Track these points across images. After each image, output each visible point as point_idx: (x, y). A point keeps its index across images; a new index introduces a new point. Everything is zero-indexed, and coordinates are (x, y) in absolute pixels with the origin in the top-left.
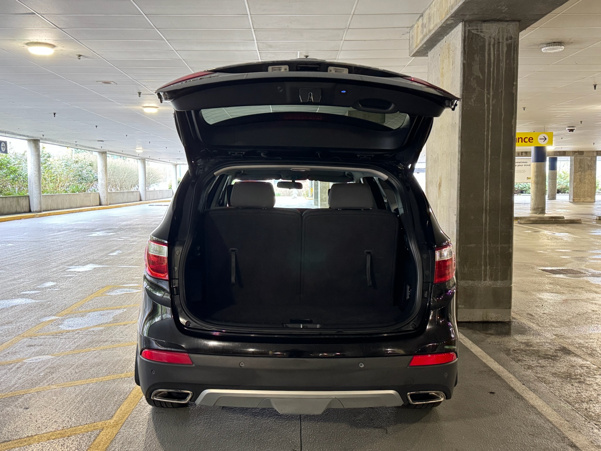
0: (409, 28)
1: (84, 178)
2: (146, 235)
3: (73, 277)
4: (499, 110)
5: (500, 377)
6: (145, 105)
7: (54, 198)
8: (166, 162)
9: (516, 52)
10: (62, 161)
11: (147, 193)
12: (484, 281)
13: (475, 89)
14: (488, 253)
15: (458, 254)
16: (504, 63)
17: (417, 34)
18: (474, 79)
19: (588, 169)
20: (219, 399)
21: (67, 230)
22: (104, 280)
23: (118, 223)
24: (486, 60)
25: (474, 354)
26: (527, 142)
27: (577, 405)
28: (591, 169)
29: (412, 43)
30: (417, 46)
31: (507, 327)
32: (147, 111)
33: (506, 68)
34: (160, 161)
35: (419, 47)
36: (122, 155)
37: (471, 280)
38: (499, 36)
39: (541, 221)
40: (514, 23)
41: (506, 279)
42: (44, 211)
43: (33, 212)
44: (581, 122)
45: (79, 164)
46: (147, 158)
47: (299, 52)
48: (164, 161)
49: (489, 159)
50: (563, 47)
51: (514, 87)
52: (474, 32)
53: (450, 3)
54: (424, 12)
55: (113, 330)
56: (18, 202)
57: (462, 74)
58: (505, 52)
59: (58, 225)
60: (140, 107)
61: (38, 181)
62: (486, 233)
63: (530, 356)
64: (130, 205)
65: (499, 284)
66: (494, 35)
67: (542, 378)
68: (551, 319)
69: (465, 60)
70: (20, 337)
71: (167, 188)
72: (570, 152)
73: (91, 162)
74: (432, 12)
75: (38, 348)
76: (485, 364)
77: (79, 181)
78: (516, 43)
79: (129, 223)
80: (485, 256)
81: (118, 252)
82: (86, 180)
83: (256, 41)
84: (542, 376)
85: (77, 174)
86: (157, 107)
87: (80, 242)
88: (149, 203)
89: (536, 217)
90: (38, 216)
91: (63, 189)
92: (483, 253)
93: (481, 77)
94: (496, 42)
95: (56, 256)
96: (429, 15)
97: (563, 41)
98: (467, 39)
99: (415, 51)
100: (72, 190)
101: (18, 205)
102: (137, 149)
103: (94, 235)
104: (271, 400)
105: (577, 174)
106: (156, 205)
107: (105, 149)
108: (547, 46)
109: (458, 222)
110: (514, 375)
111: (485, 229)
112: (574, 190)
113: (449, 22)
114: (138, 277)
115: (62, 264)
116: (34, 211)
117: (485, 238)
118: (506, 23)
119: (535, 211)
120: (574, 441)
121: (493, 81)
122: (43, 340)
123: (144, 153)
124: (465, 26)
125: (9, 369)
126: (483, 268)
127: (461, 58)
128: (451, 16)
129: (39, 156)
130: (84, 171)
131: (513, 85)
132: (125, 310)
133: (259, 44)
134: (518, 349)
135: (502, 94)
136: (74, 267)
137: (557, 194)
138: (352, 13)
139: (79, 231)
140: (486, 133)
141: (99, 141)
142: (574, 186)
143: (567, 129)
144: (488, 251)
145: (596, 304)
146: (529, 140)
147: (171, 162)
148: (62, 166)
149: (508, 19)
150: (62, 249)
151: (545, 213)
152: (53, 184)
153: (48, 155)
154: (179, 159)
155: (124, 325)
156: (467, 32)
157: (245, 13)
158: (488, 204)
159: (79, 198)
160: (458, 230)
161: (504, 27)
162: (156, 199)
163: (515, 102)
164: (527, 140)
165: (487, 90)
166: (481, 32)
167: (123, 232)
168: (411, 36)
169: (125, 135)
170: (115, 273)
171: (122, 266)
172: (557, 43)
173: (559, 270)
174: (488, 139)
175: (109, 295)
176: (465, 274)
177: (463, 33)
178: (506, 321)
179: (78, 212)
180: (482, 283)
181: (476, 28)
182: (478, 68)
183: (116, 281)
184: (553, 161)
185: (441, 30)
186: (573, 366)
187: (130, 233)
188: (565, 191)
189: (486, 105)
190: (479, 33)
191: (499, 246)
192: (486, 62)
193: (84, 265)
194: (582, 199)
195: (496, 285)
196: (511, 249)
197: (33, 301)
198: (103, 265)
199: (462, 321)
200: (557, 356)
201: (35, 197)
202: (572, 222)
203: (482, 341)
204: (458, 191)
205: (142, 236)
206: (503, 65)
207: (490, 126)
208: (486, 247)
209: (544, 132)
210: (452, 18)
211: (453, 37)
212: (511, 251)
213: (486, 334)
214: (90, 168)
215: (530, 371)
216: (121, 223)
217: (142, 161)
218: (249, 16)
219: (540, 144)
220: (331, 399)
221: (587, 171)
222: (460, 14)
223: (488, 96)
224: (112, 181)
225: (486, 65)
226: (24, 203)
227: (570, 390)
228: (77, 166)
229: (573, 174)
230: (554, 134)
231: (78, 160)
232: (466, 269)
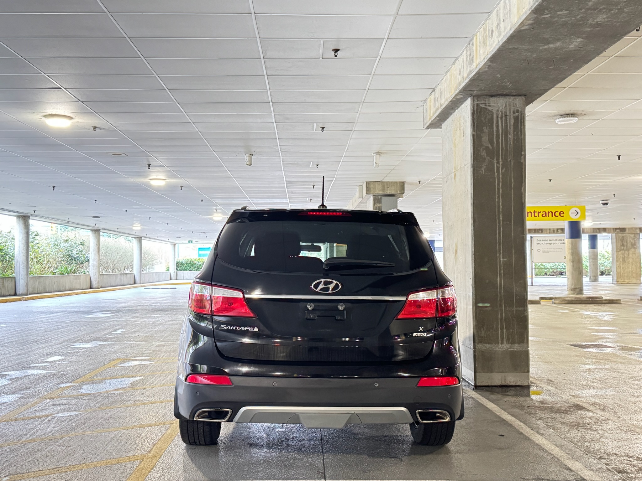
0: (423, 102)
1: (74, 259)
2: (147, 316)
3: (79, 352)
4: (508, 178)
5: (511, 425)
6: (152, 177)
7: (42, 280)
8: (164, 241)
9: (522, 124)
10: (51, 240)
11: (142, 275)
12: (501, 344)
13: (485, 159)
14: (504, 316)
15: (475, 318)
16: (512, 134)
17: (430, 107)
18: (483, 149)
19: (632, 248)
20: (255, 415)
21: (60, 312)
22: (113, 354)
23: (115, 305)
24: (495, 132)
25: (489, 409)
26: (558, 216)
27: (579, 444)
28: (634, 248)
29: (426, 115)
30: (430, 119)
31: (526, 392)
32: (154, 183)
33: (514, 139)
34: (157, 240)
35: (432, 119)
36: (117, 233)
37: (489, 344)
38: (506, 109)
39: (576, 300)
40: (520, 98)
41: (523, 342)
42: (30, 294)
43: (19, 295)
44: (614, 195)
45: (70, 243)
46: (143, 237)
47: (315, 124)
48: (162, 240)
49: (501, 225)
50: (576, 118)
51: (522, 157)
52: (483, 106)
53: (458, 80)
54: (436, 87)
55: (133, 393)
56: (4, 284)
57: (472, 145)
58: (512, 124)
59: (49, 308)
60: (147, 180)
61: (26, 261)
62: (501, 297)
63: (543, 411)
64: (124, 289)
65: (516, 347)
66: (501, 108)
67: (551, 426)
68: (570, 384)
69: (474, 132)
70: (43, 398)
71: (164, 270)
72: (610, 228)
73: (83, 241)
74: (443, 87)
75: (63, 407)
76: (498, 416)
77: (68, 262)
78: (522, 116)
79: (126, 305)
80: (501, 319)
81: (121, 330)
82: (76, 261)
83: (273, 114)
84: (551, 424)
85: (67, 254)
86: (165, 180)
87: (78, 323)
88: (144, 286)
89: (572, 297)
90: (24, 299)
91: (50, 271)
92: (499, 316)
93: (491, 147)
94: (504, 115)
95: (56, 335)
96: (441, 90)
97: (576, 112)
98: (476, 113)
99: (428, 124)
100: (60, 272)
101: (3, 287)
102: (134, 226)
103: (90, 316)
104: (300, 415)
105: (620, 253)
106: (152, 288)
107: (99, 226)
108: (560, 118)
109: (474, 286)
110: (525, 424)
111: (500, 293)
112: (618, 270)
113: (458, 97)
114: (147, 351)
115: (64, 341)
116: (20, 293)
117: (501, 301)
118: (513, 98)
119: (572, 292)
120: (570, 466)
121: (502, 151)
122: (66, 401)
123: (142, 230)
124: (473, 101)
125: (41, 421)
126: (500, 331)
127: (471, 130)
128: (460, 92)
129: (27, 234)
130: (75, 251)
131: (522, 155)
132: (141, 378)
133: (276, 116)
134: (533, 406)
135: (511, 164)
136: (78, 344)
137: (599, 276)
138: (367, 88)
139: (73, 313)
140: (497, 200)
141: (94, 217)
142: (617, 266)
143: (601, 202)
144: (504, 315)
145: (618, 372)
146: (560, 214)
147: (170, 240)
148: (51, 245)
149: (514, 94)
150: (60, 329)
151: (583, 294)
152: (39, 265)
153: (36, 233)
154: (180, 237)
155: (144, 389)
156: (475, 106)
157: (265, 89)
158: (502, 268)
159: (68, 280)
160: (474, 293)
161: (510, 101)
162: (151, 282)
163: (523, 170)
164: (557, 214)
165: (497, 160)
166: (489, 106)
167: (122, 313)
168: (425, 109)
169: (124, 210)
170: (123, 348)
171: (128, 343)
172: (570, 115)
173: (589, 345)
174: (499, 206)
175: (122, 366)
176: (482, 337)
177: (472, 107)
178: (524, 385)
179: (68, 296)
180: (500, 347)
181: (484, 102)
182: (487, 139)
183: (125, 355)
184: (593, 239)
185: (452, 104)
186: (582, 418)
187: (130, 314)
188: (610, 273)
189: (496, 174)
190: (487, 107)
191: (515, 309)
192: (495, 134)
193: (88, 342)
194: (627, 281)
195: (513, 348)
196: (526, 312)
197: (45, 372)
198: (109, 342)
199: (481, 385)
200: (570, 411)
201: (22, 279)
202: (611, 302)
203: (498, 400)
204: (472, 255)
205: (144, 316)
206: (511, 136)
207: (501, 193)
208: (501, 310)
209: (576, 206)
210: (461, 94)
211: (463, 110)
212: (526, 314)
213: (504, 395)
214: (81, 247)
215: (541, 421)
216: (117, 305)
217: (138, 239)
218: (269, 92)
219: (571, 218)
220: (350, 415)
221: (630, 249)
222: (468, 90)
223: (498, 165)
224: (104, 262)
225: (495, 136)
226: (9, 285)
227: (574, 433)
228: (66, 245)
229: (615, 252)
230: (586, 208)
231: (68, 239)
232: (483, 332)
